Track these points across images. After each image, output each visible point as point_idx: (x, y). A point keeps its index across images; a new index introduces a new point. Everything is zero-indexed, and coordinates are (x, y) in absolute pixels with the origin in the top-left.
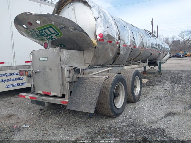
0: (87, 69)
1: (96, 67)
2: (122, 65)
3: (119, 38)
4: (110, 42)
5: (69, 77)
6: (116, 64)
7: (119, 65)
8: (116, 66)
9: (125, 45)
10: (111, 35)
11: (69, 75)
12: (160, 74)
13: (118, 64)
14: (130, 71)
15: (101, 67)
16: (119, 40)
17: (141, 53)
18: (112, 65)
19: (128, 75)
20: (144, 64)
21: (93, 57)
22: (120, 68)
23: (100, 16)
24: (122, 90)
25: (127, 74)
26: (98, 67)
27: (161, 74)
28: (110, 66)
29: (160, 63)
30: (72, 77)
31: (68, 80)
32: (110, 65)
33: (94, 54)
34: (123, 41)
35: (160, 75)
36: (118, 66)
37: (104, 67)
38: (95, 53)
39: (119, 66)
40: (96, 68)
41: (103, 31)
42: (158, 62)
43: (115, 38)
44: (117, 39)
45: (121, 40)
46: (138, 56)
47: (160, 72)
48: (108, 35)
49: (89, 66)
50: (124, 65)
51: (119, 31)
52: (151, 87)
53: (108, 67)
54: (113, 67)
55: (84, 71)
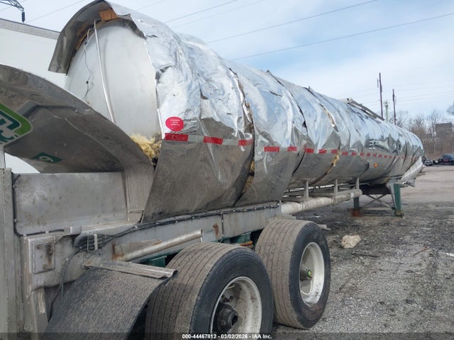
0: (130, 231)
1: (172, 219)
2: (274, 204)
3: (250, 128)
4: (217, 141)
5: (46, 270)
6: (251, 204)
7: (260, 206)
8: (249, 210)
9: (272, 149)
10: (218, 120)
11: (46, 262)
12: (397, 216)
13: (256, 204)
14: (286, 228)
15: (191, 219)
16: (251, 132)
17: (333, 164)
18: (234, 206)
19: (279, 242)
20: (350, 194)
21: (152, 191)
22: (265, 213)
23: (172, 62)
24: (253, 299)
25: (277, 236)
26: (180, 221)
27: (401, 216)
28: (229, 210)
29: (397, 187)
30: (59, 268)
31: (41, 280)
32: (228, 207)
34: (265, 135)
35: (397, 219)
36: (258, 209)
37: (202, 217)
38: (155, 179)
39: (263, 208)
40: (173, 222)
41: (184, 110)
42: (390, 185)
43: (232, 130)
44: (240, 132)
45: (257, 132)
46: (326, 174)
47: (397, 210)
48: (208, 122)
49: (140, 222)
50: (278, 202)
51: (248, 107)
52: (367, 261)
53: (220, 215)
54: (239, 212)
55: (117, 241)
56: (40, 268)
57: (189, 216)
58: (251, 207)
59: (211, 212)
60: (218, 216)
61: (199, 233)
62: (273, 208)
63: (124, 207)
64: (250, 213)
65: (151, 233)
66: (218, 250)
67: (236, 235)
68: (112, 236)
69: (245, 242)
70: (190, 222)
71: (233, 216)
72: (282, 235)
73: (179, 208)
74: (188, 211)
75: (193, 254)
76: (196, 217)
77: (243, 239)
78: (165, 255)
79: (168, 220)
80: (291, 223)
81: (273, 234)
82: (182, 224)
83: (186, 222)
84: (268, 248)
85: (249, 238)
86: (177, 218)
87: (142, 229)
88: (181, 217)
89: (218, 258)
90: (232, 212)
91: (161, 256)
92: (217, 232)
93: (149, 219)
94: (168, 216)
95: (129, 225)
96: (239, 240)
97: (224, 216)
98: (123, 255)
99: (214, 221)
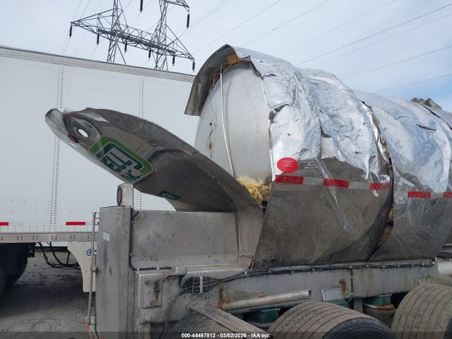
0: (240, 277)
1: (287, 268)
2: (428, 262)
3: (387, 168)
4: (342, 184)
5: (153, 306)
6: (393, 260)
7: (406, 263)
8: (390, 267)
9: (420, 193)
10: (342, 159)
11: (153, 298)
13: (400, 259)
14: (439, 297)
15: (310, 270)
16: (388, 174)
18: (367, 260)
19: (427, 315)
21: (262, 236)
25: (424, 306)
26: (296, 271)
28: (360, 264)
30: (165, 307)
31: (148, 315)
32: (358, 261)
33: (264, 227)
34: (410, 178)
36: (402, 266)
37: (324, 269)
38: (265, 224)
39: (410, 266)
40: (289, 272)
41: (299, 151)
43: (362, 172)
44: (372, 174)
45: (396, 173)
48: (331, 162)
49: (250, 267)
50: (434, 259)
51: (385, 145)
53: (348, 269)
54: (375, 267)
55: (225, 286)
56: (147, 304)
57: (309, 267)
58: (393, 263)
59: (337, 265)
60: (345, 271)
61: (307, 293)
62: (425, 266)
63: (235, 249)
64: (390, 270)
65: (261, 282)
66: (333, 315)
67: (371, 294)
68: (219, 280)
69: (383, 305)
70: (309, 273)
71: (366, 272)
72: (432, 306)
73: (296, 256)
74: (307, 261)
75: (304, 314)
76: (317, 269)
77: (380, 301)
78: (278, 307)
79: (282, 268)
80: (446, 292)
81: (420, 300)
82: (299, 275)
83: (304, 274)
84: (410, 319)
85: (389, 300)
86: (294, 267)
87: (251, 275)
88: (298, 267)
89: (332, 327)
90: (364, 267)
91: (274, 308)
92: (344, 289)
93: (259, 266)
94: (283, 264)
95: (239, 270)
96: (375, 302)
97: (354, 271)
98: (229, 302)
99: (339, 275)
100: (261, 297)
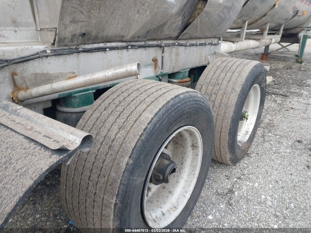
0: (39, 56)
1: (101, 45)
2: (215, 41)
7: (203, 41)
8: (192, 45)
12: (298, 62)
13: (200, 38)
14: (234, 68)
15: (126, 48)
17: (275, 5)
18: (177, 38)
19: (225, 83)
20: (271, 39)
22: (208, 49)
25: (222, 75)
26: (112, 49)
27: (301, 63)
28: (171, 42)
29: (306, 37)
32: (170, 38)
35: (298, 65)
36: (201, 45)
37: (140, 47)
39: (205, 44)
40: (103, 50)
42: (301, 35)
46: (264, 16)
47: (299, 58)
49: (54, 44)
50: (220, 39)
52: (279, 99)
53: (160, 47)
54: (182, 45)
55: (19, 69)
57: (124, 44)
58: (194, 42)
59: (151, 43)
60: (158, 48)
61: (134, 68)
62: (214, 45)
63: (31, 20)
64: (192, 48)
65: (69, 62)
67: (175, 71)
68: (7, 61)
69: (182, 79)
70: (125, 51)
71: (174, 49)
72: (229, 75)
73: (113, 29)
74: (123, 37)
75: (126, 94)
76: (133, 47)
77: (181, 76)
78: (92, 89)
79: (96, 46)
80: (239, 63)
81: (218, 73)
82: (114, 53)
83: (120, 51)
84: (210, 88)
85: (187, 74)
86: (109, 45)
87: (56, 54)
88: (113, 44)
90: (174, 45)
91: (88, 90)
92: (156, 66)
93: (66, 41)
94: (96, 40)
95: (39, 48)
96: (177, 76)
97: (166, 49)
98: (27, 88)
99: (152, 53)
100: (70, 78)
